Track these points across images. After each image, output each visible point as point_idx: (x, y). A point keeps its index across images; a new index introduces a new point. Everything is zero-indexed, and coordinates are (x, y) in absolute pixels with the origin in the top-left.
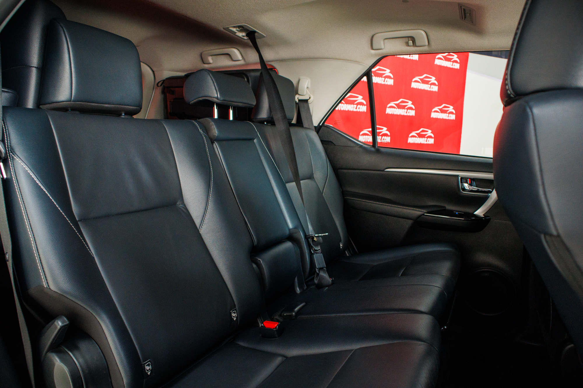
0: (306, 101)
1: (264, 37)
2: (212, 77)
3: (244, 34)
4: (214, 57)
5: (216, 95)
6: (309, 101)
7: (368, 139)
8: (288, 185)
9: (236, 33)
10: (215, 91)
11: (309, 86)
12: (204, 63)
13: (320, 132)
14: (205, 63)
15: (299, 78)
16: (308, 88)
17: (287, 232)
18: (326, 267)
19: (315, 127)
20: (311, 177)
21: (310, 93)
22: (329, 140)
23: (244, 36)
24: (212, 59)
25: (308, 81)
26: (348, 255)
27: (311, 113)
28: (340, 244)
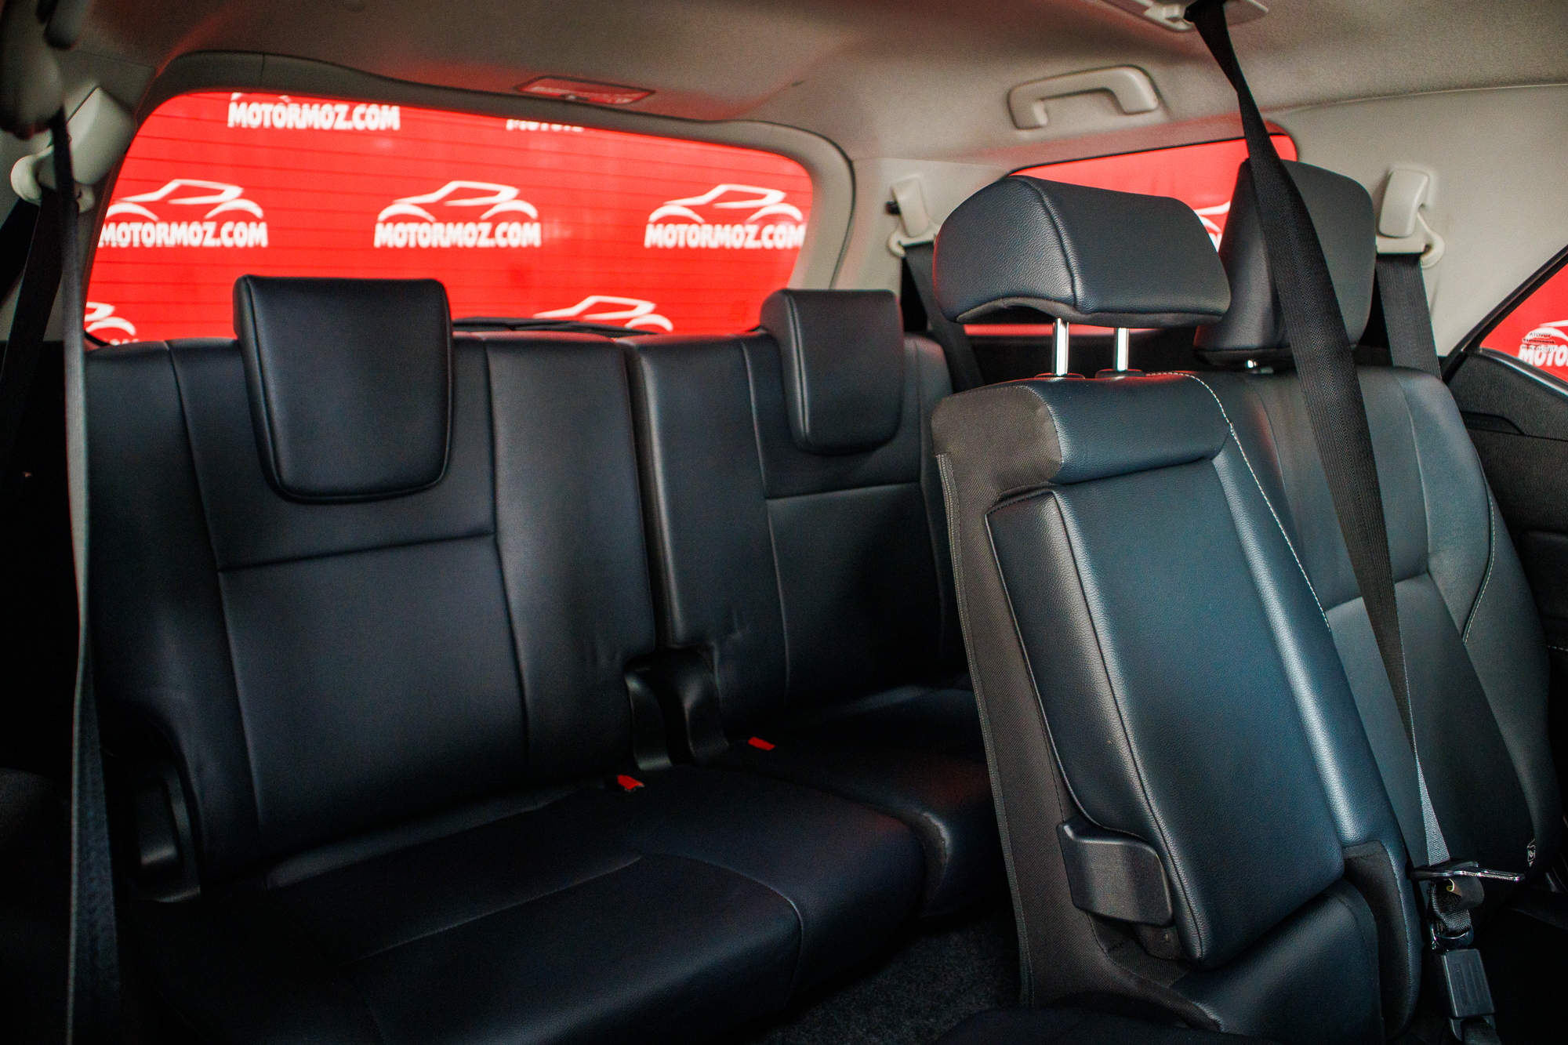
0: (1412, 260)
1: (1260, 13)
2: (1053, 211)
3: (1177, 11)
4: (1051, 104)
5: (1068, 291)
6: (1423, 259)
7: (1558, 356)
8: (1333, 617)
9: (1146, 8)
10: (1063, 274)
11: (1430, 202)
12: (1017, 127)
13: (1458, 378)
14: (1020, 124)
15: (1387, 171)
16: (1422, 206)
17: (1337, 862)
18: (1496, 1015)
19: (1442, 360)
20: (1419, 570)
21: (1432, 229)
22: (1497, 412)
23: (1174, 20)
24: (1046, 111)
25: (1426, 179)
26: (1554, 888)
27: (1429, 305)
28: (1526, 850)
